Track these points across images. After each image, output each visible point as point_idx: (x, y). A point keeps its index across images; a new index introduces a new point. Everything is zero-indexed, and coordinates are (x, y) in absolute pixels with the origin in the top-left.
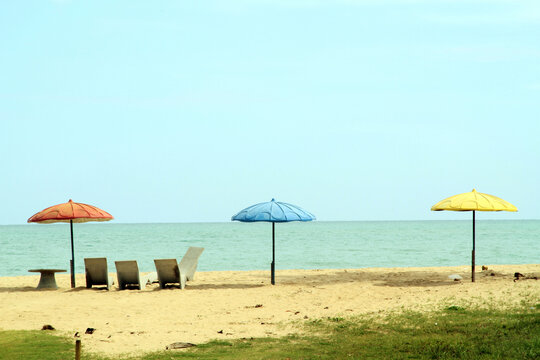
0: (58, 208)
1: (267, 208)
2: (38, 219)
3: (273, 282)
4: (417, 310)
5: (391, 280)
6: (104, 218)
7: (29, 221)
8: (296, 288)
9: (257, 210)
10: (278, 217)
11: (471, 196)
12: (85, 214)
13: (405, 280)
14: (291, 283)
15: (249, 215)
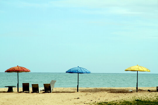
0: (14, 68)
1: (77, 69)
2: (8, 71)
3: (78, 91)
4: (127, 100)
5: (112, 91)
6: (28, 71)
7: (5, 72)
8: (85, 93)
9: (74, 69)
10: (80, 72)
11: (137, 67)
12: (23, 70)
13: (116, 91)
14: (83, 91)
15: (71, 71)
